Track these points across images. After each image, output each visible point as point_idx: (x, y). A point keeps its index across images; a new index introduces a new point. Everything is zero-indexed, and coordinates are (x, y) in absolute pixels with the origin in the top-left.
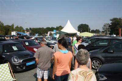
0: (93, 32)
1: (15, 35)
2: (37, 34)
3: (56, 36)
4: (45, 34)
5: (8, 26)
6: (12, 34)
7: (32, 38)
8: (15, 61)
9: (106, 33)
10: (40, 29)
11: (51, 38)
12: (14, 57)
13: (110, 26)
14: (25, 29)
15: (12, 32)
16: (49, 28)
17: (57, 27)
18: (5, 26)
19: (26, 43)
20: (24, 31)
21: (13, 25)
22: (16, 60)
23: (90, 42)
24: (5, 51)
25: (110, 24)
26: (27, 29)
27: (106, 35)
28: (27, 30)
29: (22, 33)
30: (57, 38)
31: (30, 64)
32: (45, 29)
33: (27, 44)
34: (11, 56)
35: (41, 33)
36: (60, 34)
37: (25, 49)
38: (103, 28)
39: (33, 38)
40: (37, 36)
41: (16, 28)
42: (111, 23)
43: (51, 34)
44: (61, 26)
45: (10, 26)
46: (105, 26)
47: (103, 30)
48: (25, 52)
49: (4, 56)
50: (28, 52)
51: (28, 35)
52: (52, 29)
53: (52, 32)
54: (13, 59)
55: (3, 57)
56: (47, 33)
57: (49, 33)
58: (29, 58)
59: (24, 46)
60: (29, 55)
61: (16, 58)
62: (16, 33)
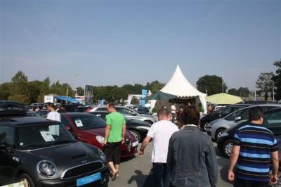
0: (232, 92)
1: (52, 101)
2: (103, 101)
3: (147, 106)
4: (121, 101)
5: (37, 81)
6: (46, 101)
7: (91, 108)
8: (45, 174)
9: (266, 96)
10: (109, 88)
11: (137, 109)
12: (43, 163)
13: (274, 78)
14: (74, 89)
15: (46, 97)
16: (131, 86)
17: (148, 83)
18: (30, 83)
19: (76, 122)
20: (71, 94)
21: (47, 81)
22: (48, 171)
24: (22, 144)
25: (276, 75)
26: (80, 88)
27: (266, 99)
28: (80, 92)
29: (67, 98)
30: (151, 110)
32: (119, 89)
33: (79, 124)
34: (35, 159)
35: (111, 98)
36: (158, 98)
37: (73, 139)
38: (257, 83)
39: (93, 110)
40: (101, 104)
41: (53, 86)
42: (277, 72)
43: (134, 101)
44: (157, 82)
45: (41, 83)
46: (262, 78)
47: (258, 88)
48: (72, 146)
49: (17, 159)
50: (81, 146)
51: (81, 103)
52: (137, 89)
53: (138, 96)
54: (41, 168)
55: (14, 161)
56: (126, 98)
57: (130, 98)
58: (84, 163)
59: (71, 130)
61: (49, 164)
62: (54, 97)
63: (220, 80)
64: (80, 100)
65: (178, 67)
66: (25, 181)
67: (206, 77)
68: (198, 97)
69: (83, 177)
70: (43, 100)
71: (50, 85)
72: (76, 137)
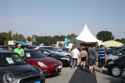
1: (13, 44)
3: (68, 47)
4: (53, 45)
5: (4, 33)
6: (9, 44)
7: (35, 48)
8: (8, 81)
10: (46, 37)
11: (62, 49)
14: (26, 38)
15: (9, 42)
16: (58, 36)
17: (68, 35)
19: (27, 54)
20: (24, 41)
21: (10, 32)
22: (10, 79)
23: (121, 54)
26: (29, 37)
28: (29, 39)
30: (69, 50)
32: (52, 38)
33: (29, 55)
35: (47, 43)
36: (74, 43)
37: (25, 62)
39: (37, 48)
40: (42, 45)
41: (14, 35)
43: (60, 45)
44: (73, 34)
45: (7, 34)
48: (25, 66)
50: (29, 67)
52: (62, 38)
53: (62, 42)
54: (6, 78)
56: (56, 43)
57: (58, 43)
58: (31, 76)
60: (31, 71)
61: (11, 76)
62: (14, 42)
63: (110, 33)
64: (30, 44)
65: (86, 25)
67: (102, 32)
68: (97, 42)
70: (7, 43)
71: (12, 35)
72: (26, 62)
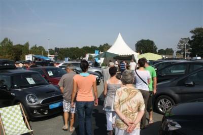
0: (161, 52)
1: (31, 60)
2: (67, 59)
5: (19, 45)
6: (27, 59)
8: (31, 102)
9: (184, 55)
10: (72, 49)
11: (91, 64)
12: (30, 96)
13: (190, 42)
14: (47, 50)
15: (26, 56)
16: (88, 47)
17: (101, 45)
18: (15, 46)
19: (49, 73)
20: (45, 54)
21: (27, 44)
22: (33, 100)
24: (16, 86)
25: (191, 39)
26: (51, 49)
28: (51, 52)
29: (42, 57)
30: (101, 65)
31: (55, 107)
32: (80, 49)
33: (51, 74)
34: (24, 94)
35: (74, 56)
37: (47, 82)
38: (178, 45)
40: (67, 61)
41: (32, 48)
42: (192, 37)
43: (90, 58)
44: (107, 44)
45: (23, 46)
46: (181, 42)
47: (179, 49)
48: (46, 86)
49: (14, 94)
51: (52, 60)
52: (92, 50)
53: (93, 55)
54: (28, 99)
55: (12, 96)
56: (84, 56)
57: (87, 56)
58: (54, 96)
59: (46, 78)
60: (54, 91)
61: (33, 96)
62: (33, 57)
64: (51, 58)
65: (120, 34)
66: (21, 104)
68: (133, 55)
69: (53, 103)
70: (24, 58)
